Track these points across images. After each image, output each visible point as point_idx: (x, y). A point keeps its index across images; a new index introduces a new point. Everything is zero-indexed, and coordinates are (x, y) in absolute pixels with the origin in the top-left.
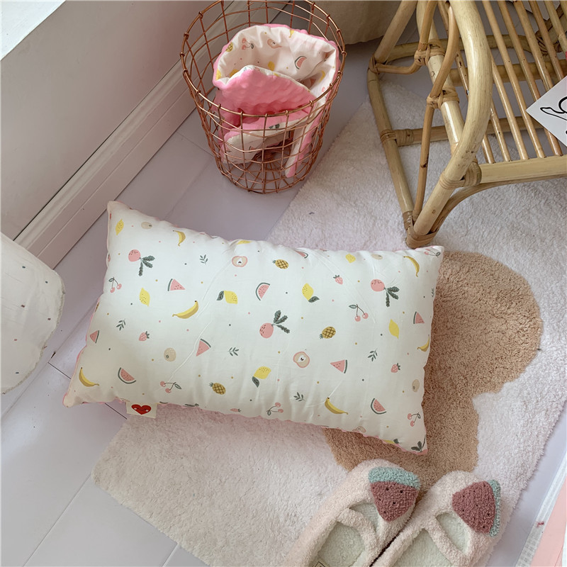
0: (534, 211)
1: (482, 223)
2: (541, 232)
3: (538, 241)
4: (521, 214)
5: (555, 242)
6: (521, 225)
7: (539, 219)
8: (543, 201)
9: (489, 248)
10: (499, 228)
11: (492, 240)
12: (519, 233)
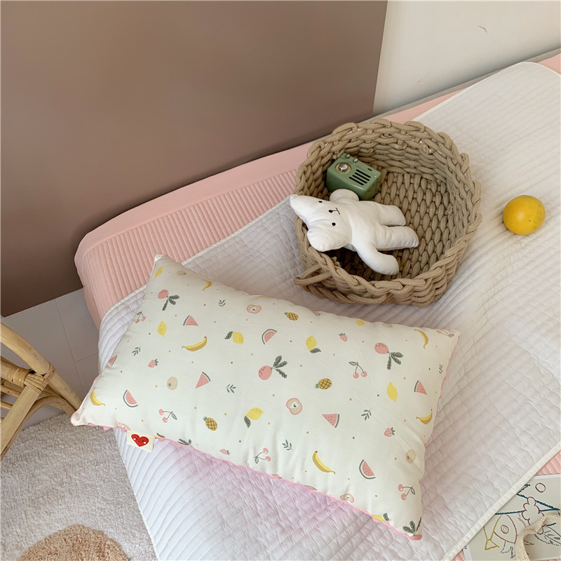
0: (37, 472)
1: (9, 526)
2: (55, 479)
3: (59, 488)
4: (30, 486)
5: (71, 475)
6: (38, 492)
7: (45, 474)
8: (36, 458)
9: (31, 537)
10: (24, 515)
11: (27, 529)
12: (41, 499)
